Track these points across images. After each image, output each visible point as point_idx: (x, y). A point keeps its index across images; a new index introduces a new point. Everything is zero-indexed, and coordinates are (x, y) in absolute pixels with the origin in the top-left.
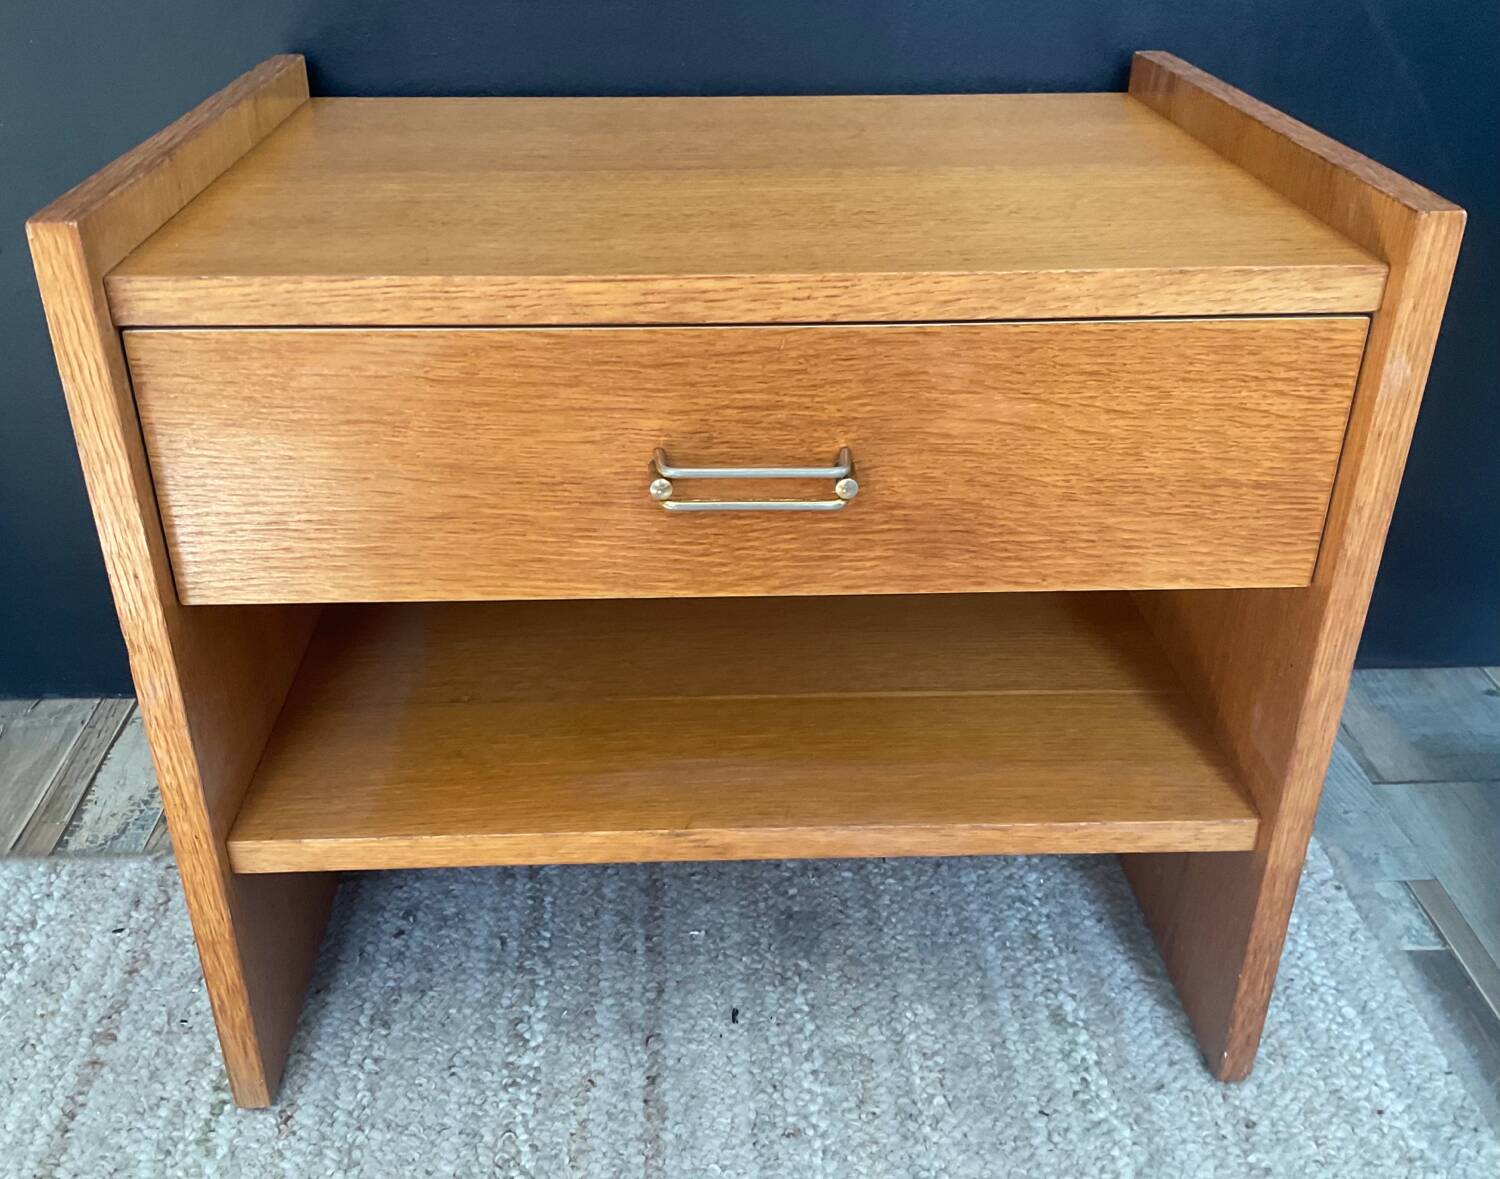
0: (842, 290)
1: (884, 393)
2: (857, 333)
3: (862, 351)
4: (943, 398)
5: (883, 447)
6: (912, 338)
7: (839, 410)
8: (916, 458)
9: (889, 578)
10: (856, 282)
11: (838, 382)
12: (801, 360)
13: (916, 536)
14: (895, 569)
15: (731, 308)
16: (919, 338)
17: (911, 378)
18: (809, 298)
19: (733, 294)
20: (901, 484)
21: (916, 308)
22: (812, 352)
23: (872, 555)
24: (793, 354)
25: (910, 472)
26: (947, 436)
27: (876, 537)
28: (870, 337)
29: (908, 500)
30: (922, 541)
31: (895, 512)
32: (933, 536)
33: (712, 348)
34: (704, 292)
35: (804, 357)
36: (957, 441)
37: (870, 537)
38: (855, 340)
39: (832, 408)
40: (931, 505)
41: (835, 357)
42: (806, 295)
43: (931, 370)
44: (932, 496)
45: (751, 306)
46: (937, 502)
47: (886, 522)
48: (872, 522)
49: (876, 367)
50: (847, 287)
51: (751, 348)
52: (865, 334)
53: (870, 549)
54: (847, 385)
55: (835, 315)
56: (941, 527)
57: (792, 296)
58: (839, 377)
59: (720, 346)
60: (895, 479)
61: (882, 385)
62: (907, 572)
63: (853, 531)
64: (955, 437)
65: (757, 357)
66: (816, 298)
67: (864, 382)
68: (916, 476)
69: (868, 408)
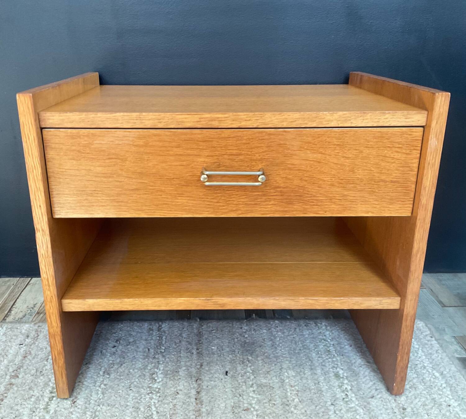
1: (274, 150)
2: (265, 132)
3: (267, 137)
4: (291, 152)
5: (273, 168)
6: (282, 133)
7: (260, 156)
8: (284, 172)
9: (276, 211)
11: (259, 147)
13: (284, 197)
14: (278, 208)
15: (226, 123)
16: (284, 133)
17: (282, 146)
19: (227, 119)
20: (279, 180)
22: (251, 137)
23: (270, 203)
24: (245, 138)
25: (282, 176)
26: (293, 164)
27: (272, 197)
29: (281, 185)
30: (286, 199)
31: (278, 189)
32: (290, 197)
33: (220, 136)
34: (218, 118)
35: (248, 139)
37: (270, 197)
38: (264, 134)
39: (257, 155)
40: (289, 187)
41: (258, 139)
42: (249, 119)
43: (288, 143)
44: (289, 184)
45: (232, 122)
46: (291, 186)
47: (275, 193)
48: (270, 192)
49: (271, 142)
50: (261, 117)
51: (232, 136)
52: (267, 132)
53: (270, 201)
54: (262, 148)
55: (258, 125)
56: (292, 194)
57: (244, 119)
58: (260, 145)
59: (223, 135)
60: (277, 178)
61: (272, 148)
62: (282, 209)
63: (265, 195)
64: (296, 165)
65: (234, 139)
66: (252, 120)
67: (267, 147)
68: (284, 178)
69: (268, 155)
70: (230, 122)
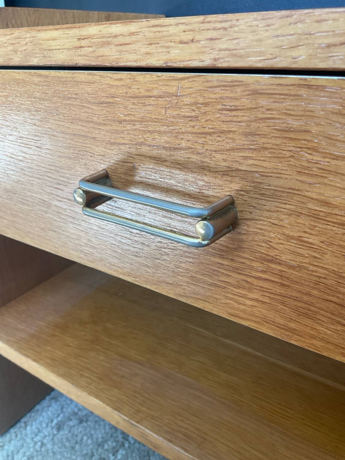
0: (221, 32)
1: (266, 148)
2: (241, 84)
3: (246, 102)
4: (325, 162)
5: (263, 202)
6: (294, 91)
7: (224, 160)
8: (292, 219)
9: (266, 321)
10: (234, 22)
11: (223, 132)
12: (194, 108)
13: (290, 293)
14: (271, 315)
15: (135, 52)
16: (303, 92)
17: (292, 135)
18: (192, 41)
19: (134, 38)
20: (277, 241)
21: (294, 53)
22: (201, 100)
23: (251, 295)
24: (187, 100)
25: (287, 232)
26: (326, 204)
27: (255, 282)
28: (252, 87)
29: (284, 258)
30: (296, 299)
31: (273, 266)
32: (306, 298)
33: (130, 91)
34: (116, 36)
35: (196, 103)
36: (336, 211)
37: (249, 280)
38: (239, 90)
39: (219, 156)
40: (307, 269)
41: (220, 107)
42: (190, 37)
43: (315, 130)
44: (307, 260)
45: (149, 49)
46: (311, 268)
47: (264, 272)
48: (252, 268)
49: (257, 120)
50: (225, 29)
51: (155, 93)
52: (247, 85)
53: (250, 290)
54: (230, 136)
55: (215, 60)
56: (315, 292)
57: (178, 39)
58: (225, 127)
59: (134, 90)
60: (272, 235)
61: (264, 140)
62: (282, 321)
63: (236, 270)
64: (336, 207)
65: (161, 101)
66: (199, 41)
67: (246, 135)
68: (292, 238)
69: (250, 162)
70: (144, 50)
